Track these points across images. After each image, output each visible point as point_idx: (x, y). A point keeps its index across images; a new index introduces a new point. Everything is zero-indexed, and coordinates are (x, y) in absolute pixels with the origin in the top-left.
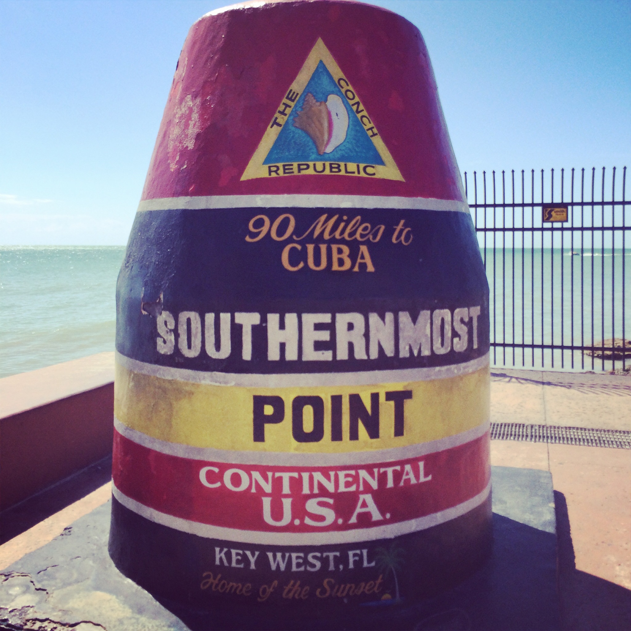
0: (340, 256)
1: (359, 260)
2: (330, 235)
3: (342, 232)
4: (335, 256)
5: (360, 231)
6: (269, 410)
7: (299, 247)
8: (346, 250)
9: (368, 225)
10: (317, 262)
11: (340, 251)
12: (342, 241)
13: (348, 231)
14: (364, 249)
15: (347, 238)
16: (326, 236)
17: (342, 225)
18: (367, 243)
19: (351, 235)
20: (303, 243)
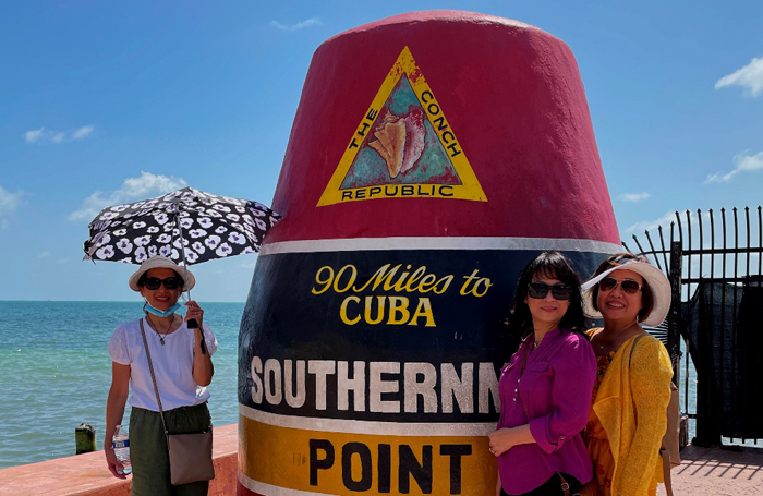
0: (398, 308)
1: (418, 313)
2: (391, 285)
3: (404, 284)
4: (393, 308)
5: (422, 282)
6: (322, 454)
7: (357, 300)
8: (405, 301)
9: (434, 276)
10: (374, 316)
11: (399, 303)
12: (403, 293)
13: (410, 282)
14: (425, 302)
15: (409, 290)
16: (387, 287)
17: (405, 275)
18: (430, 295)
19: (412, 287)
20: (362, 296)
